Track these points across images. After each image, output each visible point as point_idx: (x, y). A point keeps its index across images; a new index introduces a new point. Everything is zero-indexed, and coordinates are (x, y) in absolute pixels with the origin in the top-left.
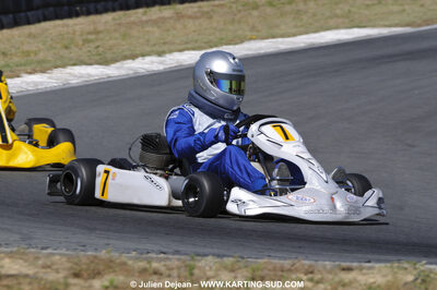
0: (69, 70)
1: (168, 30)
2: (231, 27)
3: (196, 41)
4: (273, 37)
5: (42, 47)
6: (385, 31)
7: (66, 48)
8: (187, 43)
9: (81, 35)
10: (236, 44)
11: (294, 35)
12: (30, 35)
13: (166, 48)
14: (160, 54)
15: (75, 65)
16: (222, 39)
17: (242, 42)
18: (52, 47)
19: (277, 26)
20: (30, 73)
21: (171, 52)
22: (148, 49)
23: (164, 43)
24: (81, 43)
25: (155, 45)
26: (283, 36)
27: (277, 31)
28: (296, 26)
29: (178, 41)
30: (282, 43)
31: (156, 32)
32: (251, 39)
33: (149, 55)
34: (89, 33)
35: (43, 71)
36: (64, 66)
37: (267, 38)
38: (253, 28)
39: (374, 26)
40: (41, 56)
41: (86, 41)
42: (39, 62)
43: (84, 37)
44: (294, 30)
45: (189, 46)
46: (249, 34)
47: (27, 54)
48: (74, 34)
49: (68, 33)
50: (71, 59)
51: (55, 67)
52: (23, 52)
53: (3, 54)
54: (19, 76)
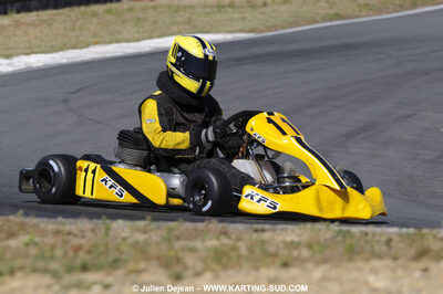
1: (9, 37)
2: (72, 34)
3: (40, 46)
4: (118, 42)
6: (229, 37)
8: (30, 48)
10: (81, 48)
13: (11, 52)
14: (8, 57)
16: (65, 44)
17: (87, 46)
19: (119, 33)
21: (18, 55)
26: (127, 41)
27: (120, 37)
28: (138, 32)
29: (21, 46)
30: (128, 47)
32: (96, 43)
37: (111, 42)
38: (94, 35)
39: (217, 32)
44: (137, 36)
45: (35, 50)
46: (92, 39)
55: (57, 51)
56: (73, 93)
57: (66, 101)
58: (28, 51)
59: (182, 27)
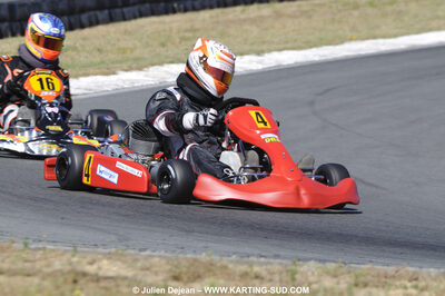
1: (266, 29)
2: (331, 27)
3: (295, 41)
4: (375, 37)
5: (139, 44)
7: (163, 45)
9: (178, 32)
10: (337, 44)
11: (395, 36)
12: (126, 32)
13: (264, 47)
14: (259, 53)
15: (172, 62)
16: (321, 39)
17: (342, 42)
18: (147, 45)
19: (378, 27)
20: (126, 71)
21: (270, 51)
22: (247, 48)
23: (264, 42)
24: (178, 40)
25: (252, 44)
26: (384, 37)
27: (377, 32)
28: (396, 28)
29: (276, 40)
31: (254, 31)
32: (351, 40)
33: (248, 54)
34: (186, 31)
35: (140, 69)
36: (161, 64)
37: (368, 38)
38: (353, 29)
40: (137, 53)
41: (183, 39)
42: (136, 59)
43: (181, 34)
45: (289, 45)
46: (349, 34)
47: (124, 51)
48: (171, 30)
49: (165, 30)
50: (167, 57)
51: (153, 65)
52: (119, 49)
53: (99, 50)
54: (114, 73)
55: (311, 47)
56: (321, 94)
57: (312, 103)
58: (282, 46)
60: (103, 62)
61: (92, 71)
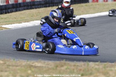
0: (35, 21)
4: (89, 14)
5: (25, 16)
7: (32, 16)
9: (35, 13)
11: (94, 13)
12: (21, 14)
15: (36, 20)
17: (80, 15)
18: (28, 17)
20: (24, 22)
24: (36, 15)
26: (91, 13)
27: (89, 12)
28: (94, 11)
30: (91, 15)
32: (83, 14)
35: (28, 22)
36: (33, 21)
37: (87, 14)
38: (82, 12)
40: (25, 18)
42: (26, 20)
48: (33, 13)
49: (31, 13)
50: (34, 19)
51: (31, 21)
52: (21, 18)
53: (15, 18)
54: (21, 23)
59: (106, 10)
60: (17, 21)
61: (15, 22)
